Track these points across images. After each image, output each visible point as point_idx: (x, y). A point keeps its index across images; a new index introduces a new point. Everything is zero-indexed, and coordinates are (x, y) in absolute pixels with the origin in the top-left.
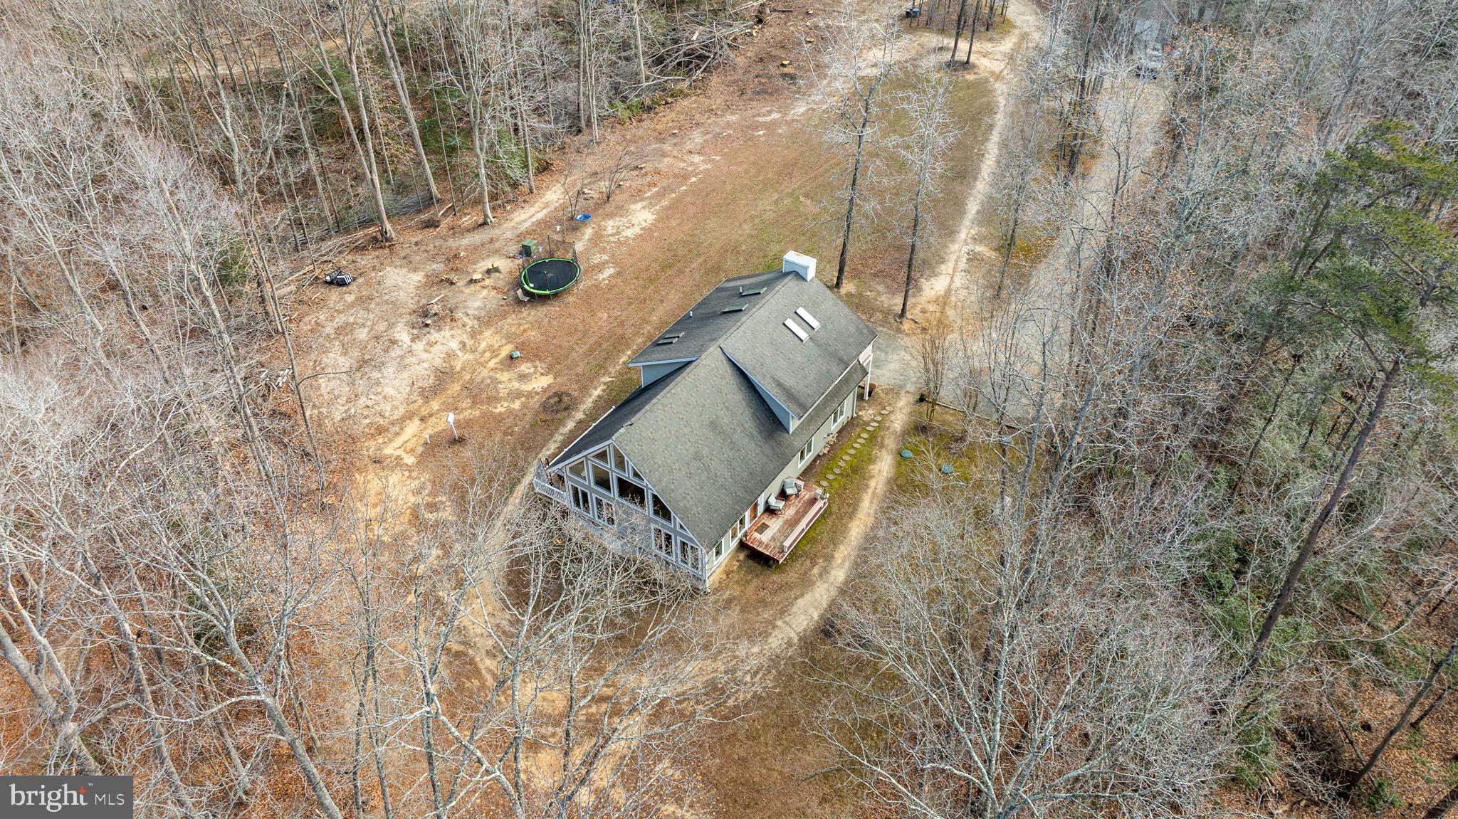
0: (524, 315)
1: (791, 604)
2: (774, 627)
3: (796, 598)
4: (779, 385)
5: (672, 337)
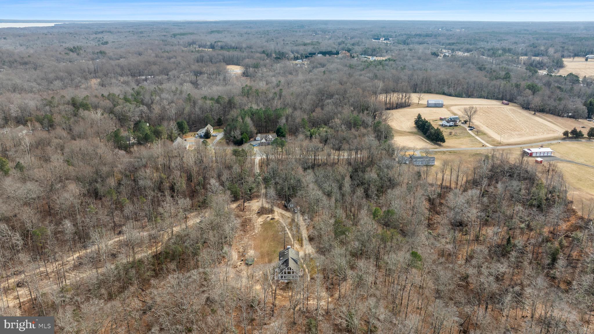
0: (250, 267)
4: (296, 258)
5: (281, 258)
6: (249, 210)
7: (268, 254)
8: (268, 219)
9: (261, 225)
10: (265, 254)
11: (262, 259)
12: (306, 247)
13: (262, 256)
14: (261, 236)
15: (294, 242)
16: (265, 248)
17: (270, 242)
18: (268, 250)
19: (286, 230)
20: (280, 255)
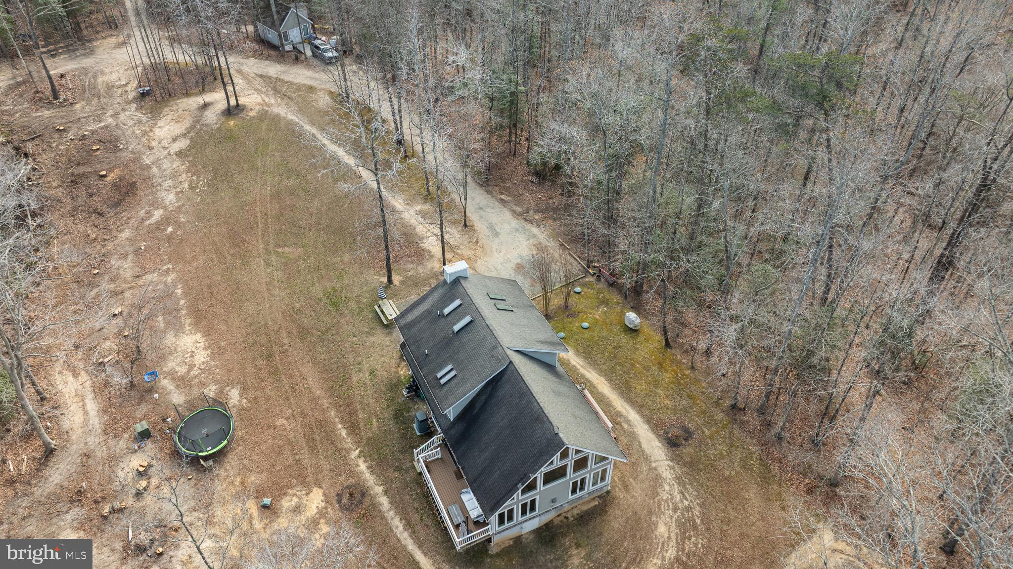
0: (223, 473)
1: (643, 451)
2: (655, 469)
3: (640, 447)
4: (542, 342)
5: (445, 373)
6: (90, 91)
7: (303, 332)
8: (211, 117)
9: (180, 154)
10: (284, 334)
11: (280, 380)
12: (491, 227)
13: (269, 356)
14: (208, 221)
15: (412, 212)
16: (266, 295)
17: (280, 246)
18: (287, 305)
19: (334, 157)
20: (419, 347)
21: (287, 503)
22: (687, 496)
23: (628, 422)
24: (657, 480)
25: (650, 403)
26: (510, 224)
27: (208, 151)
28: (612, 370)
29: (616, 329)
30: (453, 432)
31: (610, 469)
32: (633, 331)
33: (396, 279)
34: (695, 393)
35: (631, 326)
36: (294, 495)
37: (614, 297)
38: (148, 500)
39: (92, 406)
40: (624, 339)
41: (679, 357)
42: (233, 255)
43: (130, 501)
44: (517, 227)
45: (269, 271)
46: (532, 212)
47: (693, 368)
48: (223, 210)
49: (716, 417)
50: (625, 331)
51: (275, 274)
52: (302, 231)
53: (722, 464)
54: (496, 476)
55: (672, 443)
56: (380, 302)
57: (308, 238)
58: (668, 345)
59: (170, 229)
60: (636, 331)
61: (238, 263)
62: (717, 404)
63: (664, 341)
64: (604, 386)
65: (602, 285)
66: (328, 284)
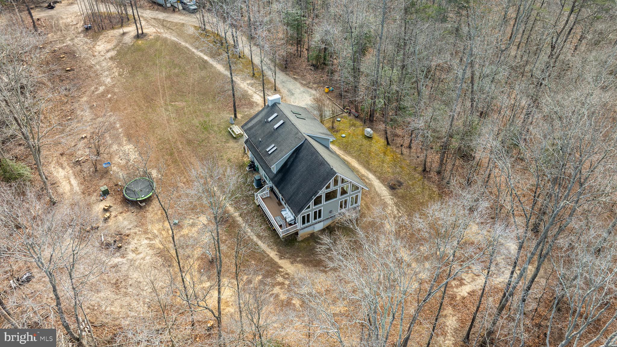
1: (377, 192)
2: (383, 200)
3: (375, 190)
4: (322, 133)
5: (271, 148)
6: (56, 28)
8: (128, 39)
10: (179, 143)
11: (178, 165)
12: (289, 91)
13: (171, 154)
14: (131, 90)
15: (245, 84)
16: (167, 125)
17: (173, 102)
18: (179, 130)
19: (200, 58)
20: (256, 138)
21: (187, 222)
22: (401, 211)
23: (368, 179)
24: (385, 205)
25: (380, 170)
26: (300, 89)
27: (128, 56)
28: (359, 156)
29: (360, 137)
30: (276, 179)
31: (360, 195)
32: (370, 138)
33: (239, 116)
34: (403, 165)
35: (368, 135)
36: (191, 218)
37: (358, 123)
38: (111, 222)
39: (74, 182)
40: (365, 142)
41: (394, 149)
42: (147, 107)
43: (101, 224)
44: (304, 90)
45: (168, 113)
46: (311, 84)
47: (402, 154)
48: (139, 85)
49: (414, 176)
50: (365, 138)
51: (171, 115)
52: (185, 94)
53: (418, 197)
54: (301, 195)
55: (392, 188)
56: (231, 126)
57: (188, 97)
58: (388, 144)
59: (109, 96)
60: (371, 138)
61: (150, 110)
62: (415, 169)
63: (386, 142)
64: (354, 163)
65: (352, 117)
66: (201, 119)
